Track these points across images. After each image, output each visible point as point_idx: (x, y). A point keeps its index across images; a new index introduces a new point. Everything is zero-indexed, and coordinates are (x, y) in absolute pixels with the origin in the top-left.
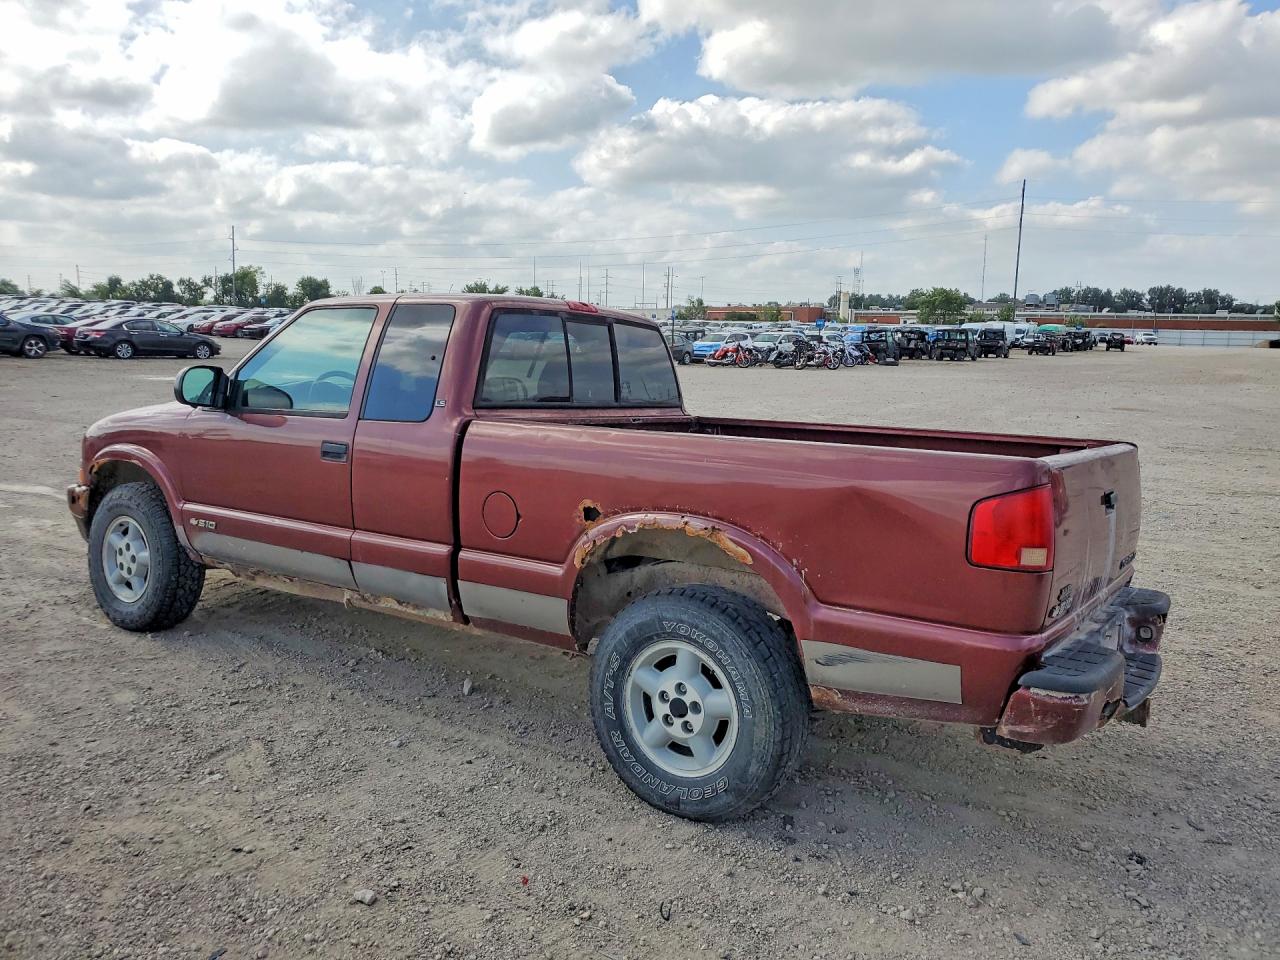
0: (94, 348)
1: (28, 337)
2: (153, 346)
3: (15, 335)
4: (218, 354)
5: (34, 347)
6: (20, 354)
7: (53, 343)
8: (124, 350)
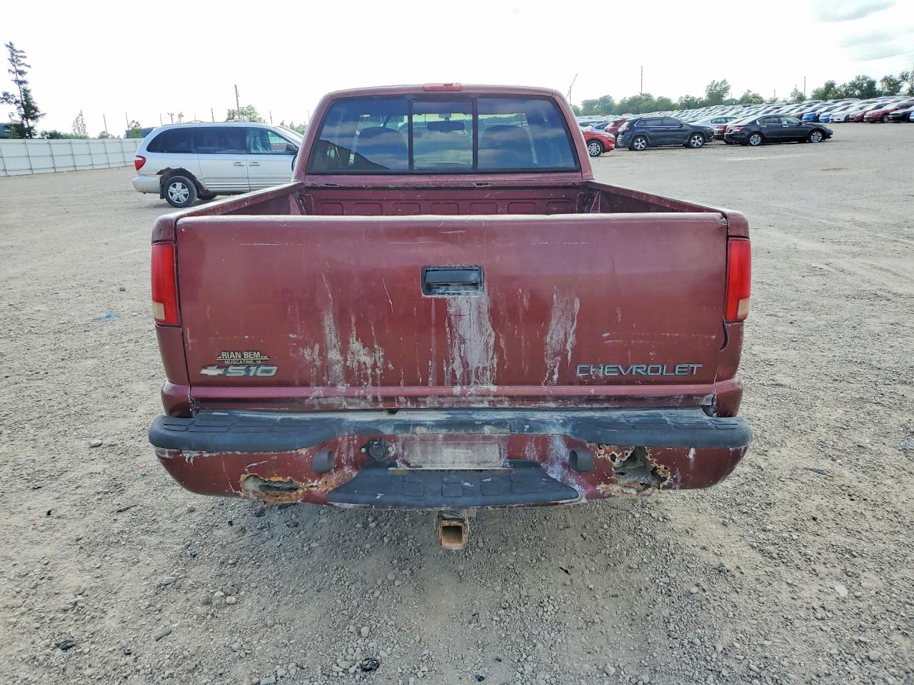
0: (736, 139)
1: (694, 134)
2: (776, 135)
3: (686, 133)
4: (830, 138)
5: (697, 140)
6: (688, 146)
7: (709, 137)
8: (756, 139)
